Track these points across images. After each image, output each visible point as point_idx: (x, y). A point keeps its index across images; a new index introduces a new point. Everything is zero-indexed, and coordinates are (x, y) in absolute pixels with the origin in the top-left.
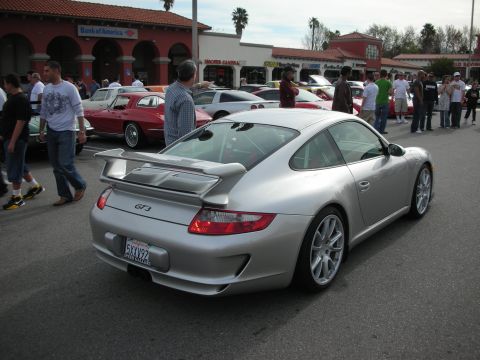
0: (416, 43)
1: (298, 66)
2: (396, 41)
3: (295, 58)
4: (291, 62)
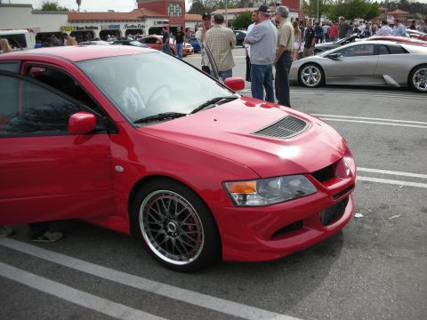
1: (96, 28)
4: (89, 25)
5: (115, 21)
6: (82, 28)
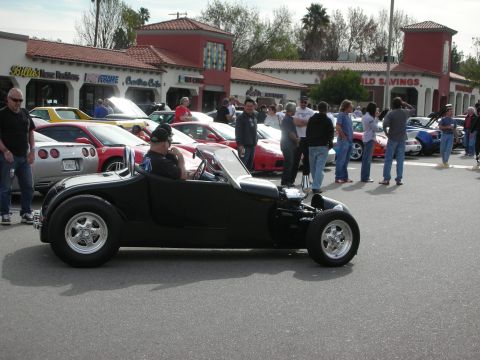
0: (293, 40)
1: (76, 78)
2: (257, 34)
3: (71, 62)
4: (63, 69)
5: (110, 67)
6: (50, 75)
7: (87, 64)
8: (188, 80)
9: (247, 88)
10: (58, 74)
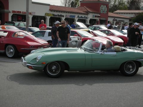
0: (126, 3)
1: (63, 16)
2: (115, 2)
3: (62, 12)
4: (60, 14)
5: (73, 13)
6: (56, 15)
7: (66, 12)
8: (96, 16)
9: (113, 19)
10: (58, 15)
